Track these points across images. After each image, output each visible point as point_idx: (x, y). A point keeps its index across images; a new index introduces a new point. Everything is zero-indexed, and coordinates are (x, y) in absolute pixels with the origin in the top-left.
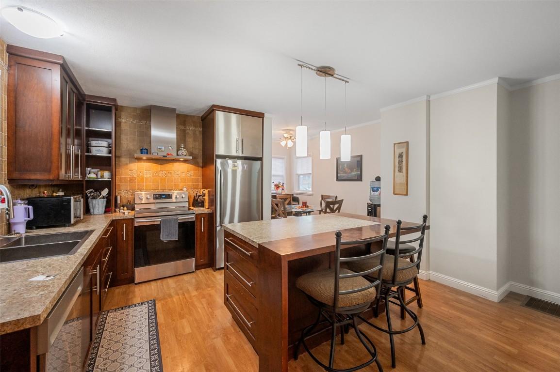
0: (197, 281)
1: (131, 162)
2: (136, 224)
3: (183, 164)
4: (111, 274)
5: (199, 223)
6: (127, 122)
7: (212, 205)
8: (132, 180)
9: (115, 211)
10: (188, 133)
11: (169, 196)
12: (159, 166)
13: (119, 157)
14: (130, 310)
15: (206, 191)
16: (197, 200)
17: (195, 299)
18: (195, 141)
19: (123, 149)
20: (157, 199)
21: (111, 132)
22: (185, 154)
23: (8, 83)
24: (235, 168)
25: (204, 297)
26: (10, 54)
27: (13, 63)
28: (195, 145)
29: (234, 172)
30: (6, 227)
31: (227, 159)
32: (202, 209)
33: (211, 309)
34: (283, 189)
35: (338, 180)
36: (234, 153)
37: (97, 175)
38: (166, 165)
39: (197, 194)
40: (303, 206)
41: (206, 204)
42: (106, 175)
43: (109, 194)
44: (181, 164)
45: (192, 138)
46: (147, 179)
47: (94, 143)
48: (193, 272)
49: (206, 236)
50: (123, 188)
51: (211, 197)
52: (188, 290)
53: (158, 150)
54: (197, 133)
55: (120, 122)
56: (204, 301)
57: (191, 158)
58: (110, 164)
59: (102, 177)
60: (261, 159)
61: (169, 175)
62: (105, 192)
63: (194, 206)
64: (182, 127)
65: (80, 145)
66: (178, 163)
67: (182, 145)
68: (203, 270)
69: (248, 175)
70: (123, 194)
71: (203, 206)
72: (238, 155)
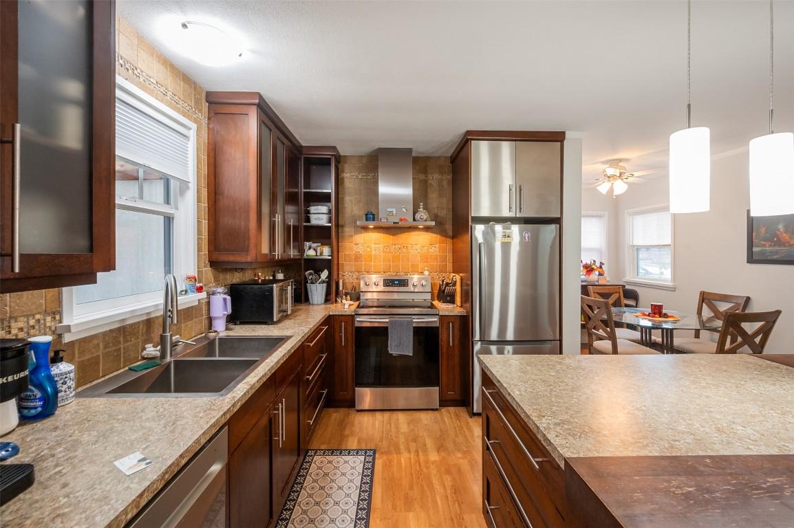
0: (441, 430)
1: (356, 233)
2: (357, 325)
3: (425, 233)
4: (325, 392)
5: (445, 330)
6: (351, 178)
7: (466, 301)
8: (358, 258)
9: (336, 301)
10: (430, 184)
11: (403, 283)
12: (391, 237)
13: (343, 226)
14: (342, 459)
15: (458, 278)
16: (444, 290)
17: (433, 470)
18: (440, 196)
19: (347, 215)
20: (387, 286)
21: (330, 193)
22: (425, 217)
23: (208, 140)
24: (507, 240)
25: (448, 472)
26: (210, 103)
27: (212, 114)
28: (440, 202)
29: (506, 247)
30: (206, 321)
31: (491, 223)
32: (450, 306)
33: (459, 506)
34: (600, 274)
35: (751, 260)
36: (506, 213)
37: (316, 252)
38: (400, 235)
39: (443, 281)
40: (655, 313)
41: (458, 299)
42: (326, 252)
43: (329, 276)
44: (421, 233)
45: (437, 192)
46: (375, 256)
47: (313, 209)
48: (437, 410)
49: (457, 352)
50: (347, 268)
51: (465, 288)
52: (425, 445)
53: (388, 214)
54: (445, 183)
55: (343, 178)
56: (448, 480)
57: (433, 223)
58: (329, 237)
59: (321, 254)
60: (557, 221)
61: (404, 250)
62: (325, 274)
63: (439, 299)
64: (422, 177)
65: (298, 213)
66: (416, 233)
67: (421, 204)
68: (452, 409)
69: (531, 252)
70: (347, 277)
71: (452, 301)
72: (512, 215)
